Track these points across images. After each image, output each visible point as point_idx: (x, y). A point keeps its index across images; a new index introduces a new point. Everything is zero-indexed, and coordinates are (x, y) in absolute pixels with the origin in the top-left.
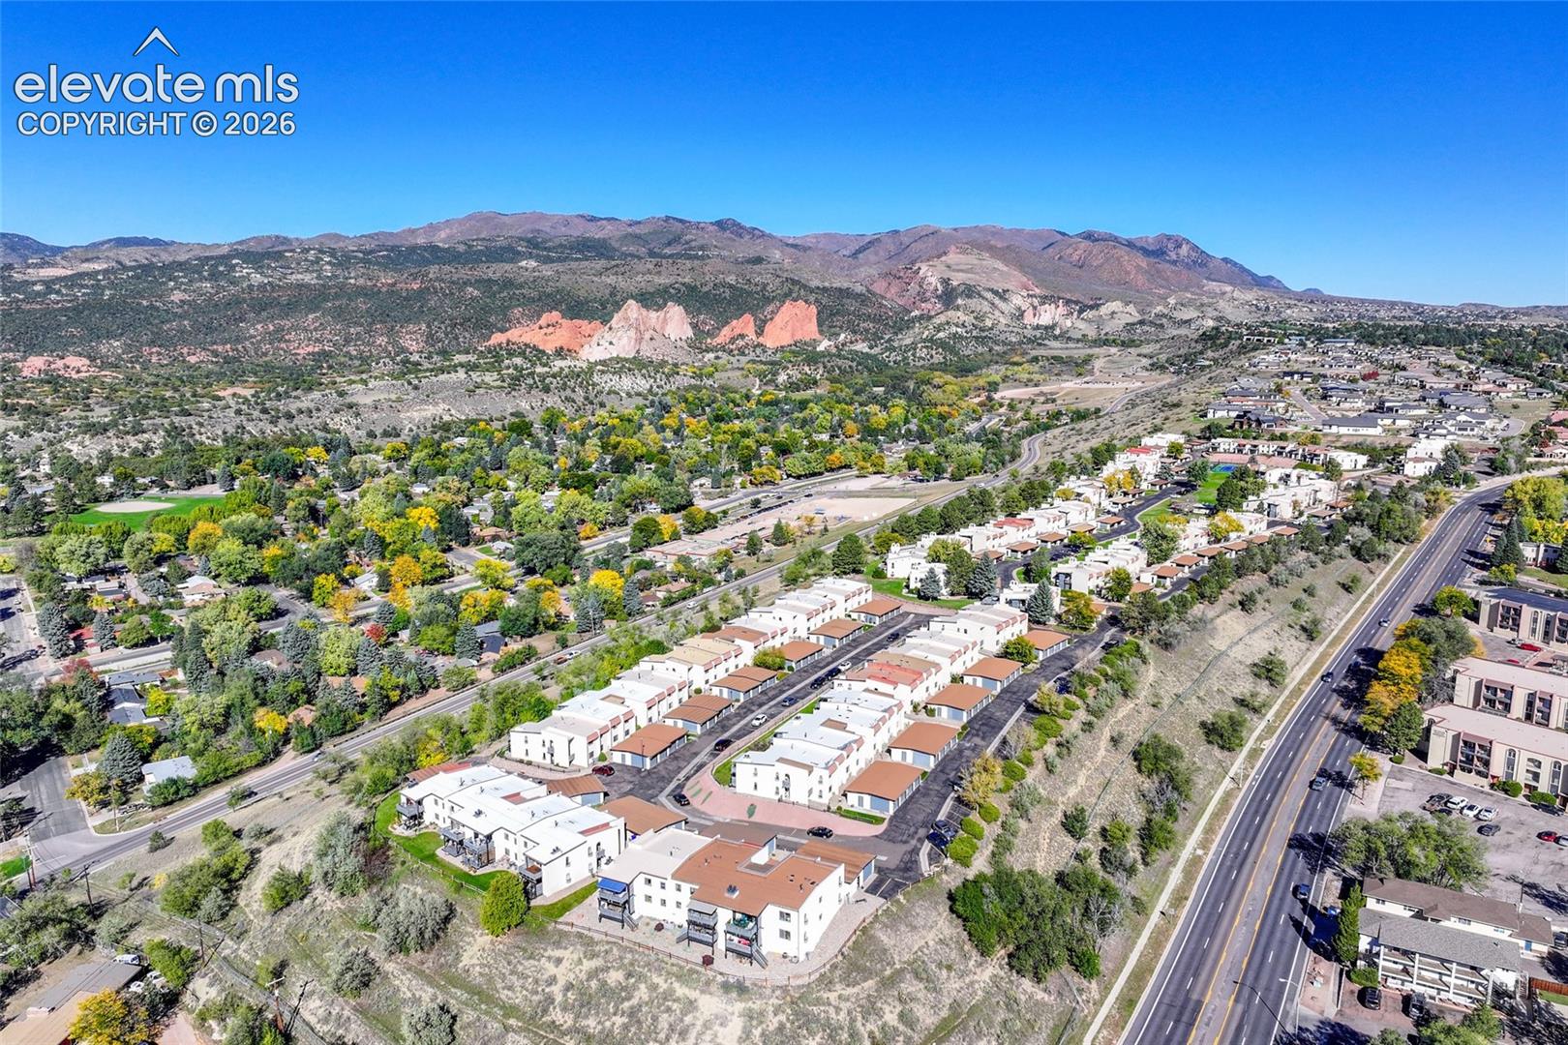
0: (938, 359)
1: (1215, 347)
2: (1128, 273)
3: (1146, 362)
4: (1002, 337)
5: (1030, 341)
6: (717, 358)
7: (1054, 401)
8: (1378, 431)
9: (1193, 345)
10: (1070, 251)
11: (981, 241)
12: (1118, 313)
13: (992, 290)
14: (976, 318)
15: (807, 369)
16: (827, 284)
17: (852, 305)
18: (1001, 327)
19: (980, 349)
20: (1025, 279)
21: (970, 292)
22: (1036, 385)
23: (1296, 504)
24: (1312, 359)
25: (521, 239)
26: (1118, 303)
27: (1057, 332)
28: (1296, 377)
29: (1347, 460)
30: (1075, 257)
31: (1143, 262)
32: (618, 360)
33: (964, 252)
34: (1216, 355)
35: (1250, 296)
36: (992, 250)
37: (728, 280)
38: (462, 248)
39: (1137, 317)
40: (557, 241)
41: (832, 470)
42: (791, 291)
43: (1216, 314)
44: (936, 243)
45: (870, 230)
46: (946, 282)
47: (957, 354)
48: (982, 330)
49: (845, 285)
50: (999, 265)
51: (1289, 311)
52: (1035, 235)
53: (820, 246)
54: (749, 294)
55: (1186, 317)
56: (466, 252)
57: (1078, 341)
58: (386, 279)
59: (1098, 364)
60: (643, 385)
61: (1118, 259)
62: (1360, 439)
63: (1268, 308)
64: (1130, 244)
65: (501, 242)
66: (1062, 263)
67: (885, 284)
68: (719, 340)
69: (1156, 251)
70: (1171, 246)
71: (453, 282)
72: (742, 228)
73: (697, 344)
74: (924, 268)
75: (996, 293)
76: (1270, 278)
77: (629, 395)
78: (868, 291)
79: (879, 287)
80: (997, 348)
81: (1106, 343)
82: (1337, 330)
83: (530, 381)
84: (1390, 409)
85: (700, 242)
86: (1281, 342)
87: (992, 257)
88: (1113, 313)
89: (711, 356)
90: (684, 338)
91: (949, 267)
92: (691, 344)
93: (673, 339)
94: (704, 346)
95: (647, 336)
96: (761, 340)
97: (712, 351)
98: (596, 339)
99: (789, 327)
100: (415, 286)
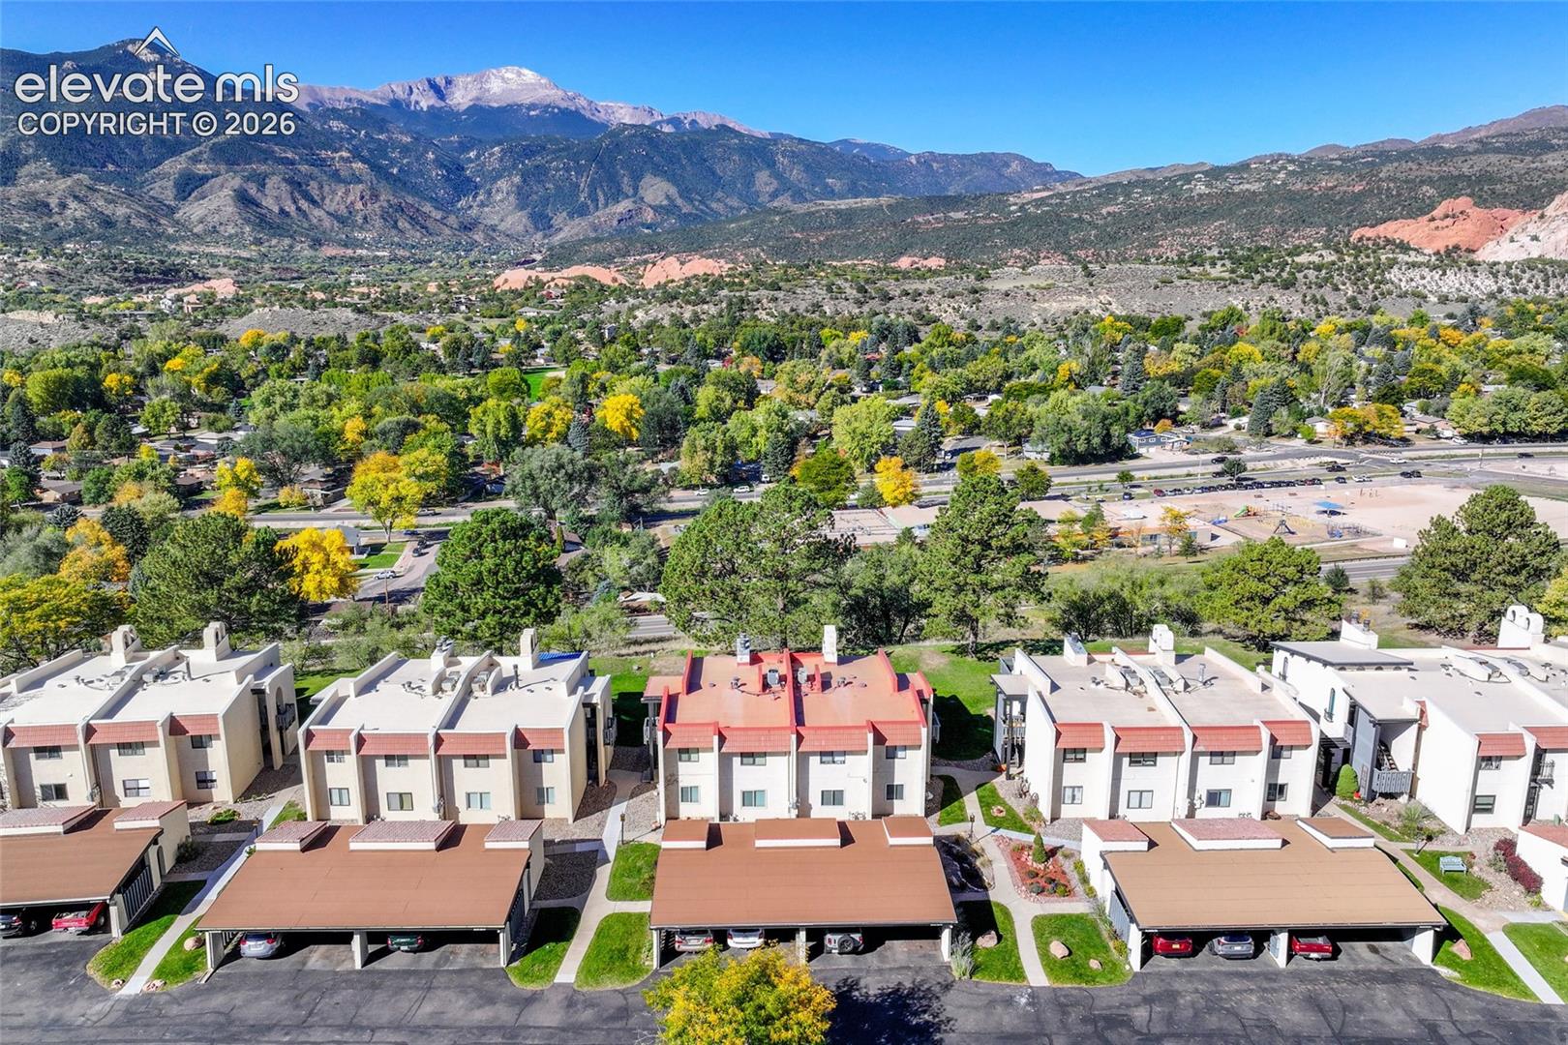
56: (1476, 151)
71: (1407, 181)
98: (1510, 233)
100: (1357, 189)
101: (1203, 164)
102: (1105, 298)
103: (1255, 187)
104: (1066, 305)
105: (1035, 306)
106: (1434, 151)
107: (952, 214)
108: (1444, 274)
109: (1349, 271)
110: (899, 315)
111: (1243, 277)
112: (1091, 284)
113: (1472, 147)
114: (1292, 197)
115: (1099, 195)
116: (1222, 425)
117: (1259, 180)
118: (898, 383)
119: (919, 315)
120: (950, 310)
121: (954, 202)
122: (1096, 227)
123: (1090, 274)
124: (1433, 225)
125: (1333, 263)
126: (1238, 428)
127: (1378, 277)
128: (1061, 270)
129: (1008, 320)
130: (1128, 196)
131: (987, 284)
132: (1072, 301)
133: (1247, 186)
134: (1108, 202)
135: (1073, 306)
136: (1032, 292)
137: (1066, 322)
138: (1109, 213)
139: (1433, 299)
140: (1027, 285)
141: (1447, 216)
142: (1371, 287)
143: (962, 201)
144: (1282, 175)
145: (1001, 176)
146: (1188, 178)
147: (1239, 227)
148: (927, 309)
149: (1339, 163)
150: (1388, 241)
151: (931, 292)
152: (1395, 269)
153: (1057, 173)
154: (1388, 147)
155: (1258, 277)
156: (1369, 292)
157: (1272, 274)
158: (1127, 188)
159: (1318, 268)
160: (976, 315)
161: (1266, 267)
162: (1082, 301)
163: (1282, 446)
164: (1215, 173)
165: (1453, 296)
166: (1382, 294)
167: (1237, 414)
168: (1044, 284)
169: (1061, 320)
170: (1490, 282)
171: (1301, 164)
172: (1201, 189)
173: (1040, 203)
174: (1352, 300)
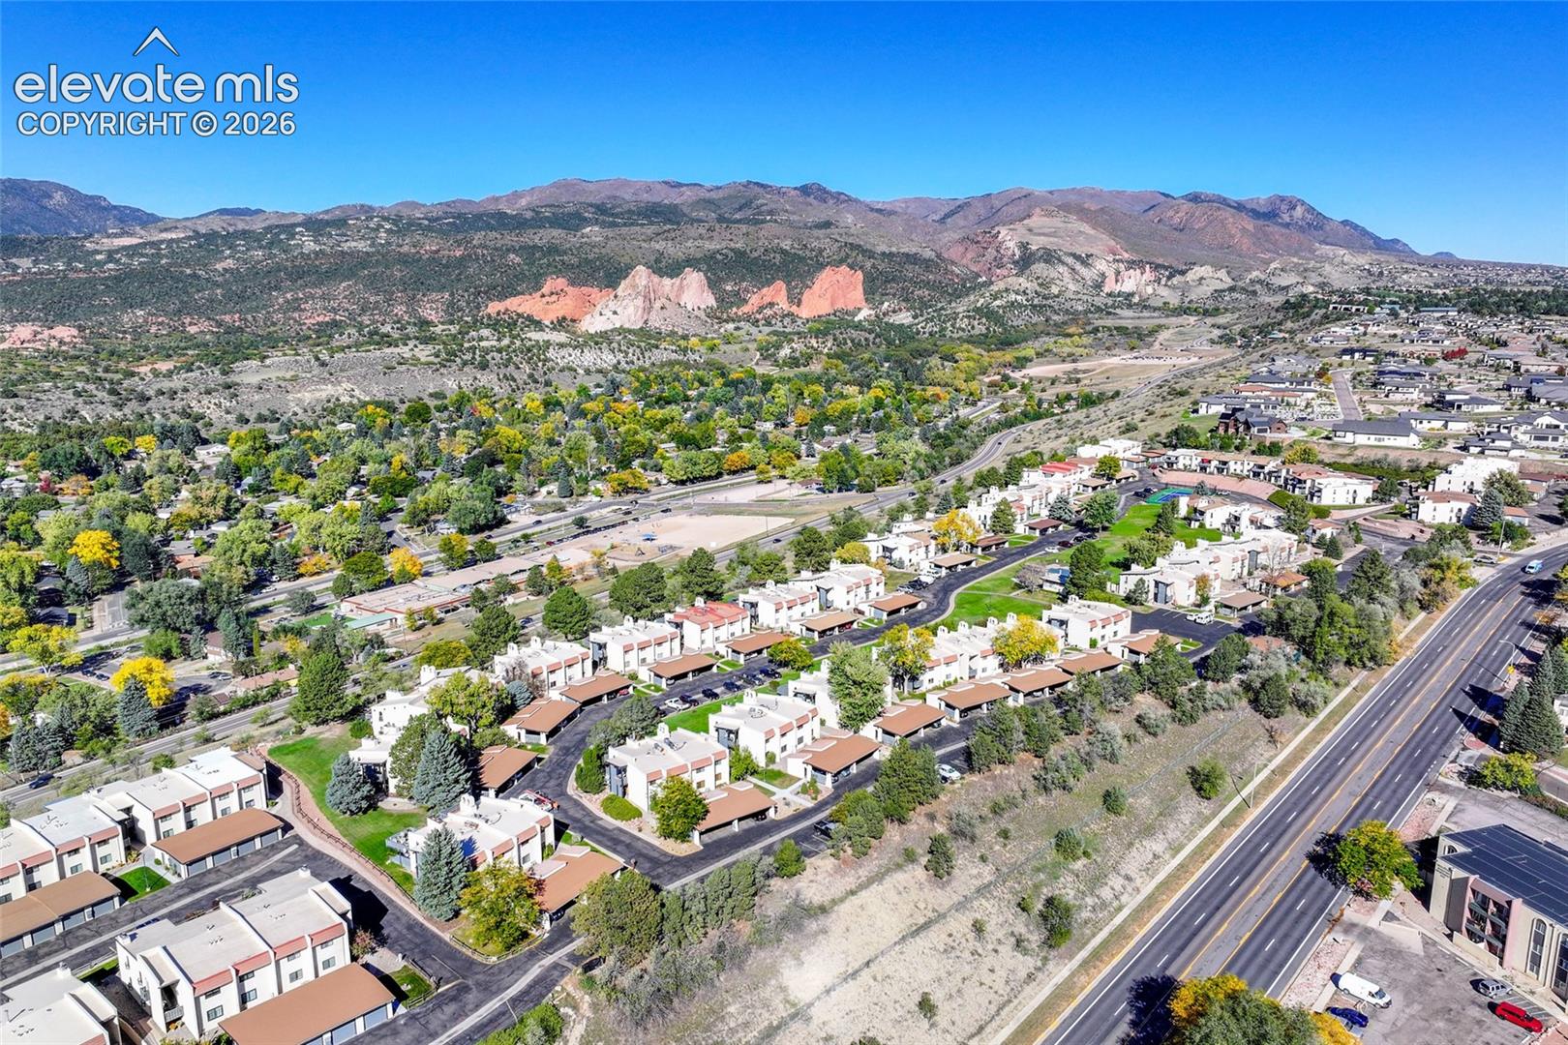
0: (980, 329)
1: (1297, 317)
2: (1232, 237)
3: (1217, 332)
4: (1068, 305)
5: (1099, 309)
6: (737, 329)
7: (1078, 381)
8: (1413, 440)
9: (1273, 314)
10: (1171, 213)
11: (1071, 205)
12: (1207, 279)
13: (1074, 255)
14: (1040, 285)
15: (814, 342)
16: (894, 249)
17: (910, 271)
18: (1069, 295)
19: (1035, 319)
20: (1113, 243)
21: (1049, 257)
22: (1074, 361)
23: (1202, 582)
24: (1392, 332)
25: (591, 205)
26: (1210, 268)
27: (1136, 299)
28: (1357, 355)
29: (1339, 491)
30: (1176, 220)
31: (1250, 225)
32: (622, 331)
33: (1049, 214)
34: (1295, 326)
35: (1363, 260)
36: (1083, 214)
37: (782, 245)
38: (529, 215)
39: (1229, 282)
40: (626, 207)
41: (734, 473)
42: (848, 256)
43: (1321, 279)
44: (1022, 204)
45: (962, 195)
46: (1024, 246)
47: (1002, 325)
48: (1045, 297)
49: (914, 250)
50: (1086, 228)
51: (1405, 277)
52: (1136, 198)
53: (909, 211)
54: (801, 259)
55: (1284, 284)
56: (533, 219)
57: (1155, 309)
58: (430, 246)
59: (1163, 335)
60: (608, 359)
61: (1222, 221)
62: (1380, 454)
63: (1381, 273)
64: (1240, 207)
65: (570, 208)
66: (1160, 226)
67: (961, 249)
68: (744, 309)
69: (1268, 214)
70: (1284, 207)
71: (496, 249)
72: (827, 192)
73: (717, 315)
74: (1004, 231)
75: (1079, 258)
76: (1396, 241)
77: (588, 372)
78: (939, 256)
79: (954, 253)
80: (1055, 317)
81: (1187, 311)
82: (1446, 297)
83: (468, 357)
84: (1451, 404)
85: (773, 206)
86: (1370, 312)
87: (1082, 220)
88: (1202, 278)
89: (730, 326)
90: (703, 307)
91: (1030, 230)
92: (711, 314)
93: (690, 308)
94: (725, 316)
95: (658, 305)
96: (794, 309)
97: (733, 321)
98: (599, 307)
99: (828, 296)
100: (458, 254)
101: (294, 214)
102: (346, 385)
103: (362, 246)
104: (317, 395)
105: (290, 397)
111: (447, 360)
112: (330, 374)
114: (404, 260)
115: (200, 246)
116: (537, 493)
117: (363, 238)
120: (212, 406)
122: (217, 285)
123: (323, 363)
124: (544, 300)
125: (509, 346)
126: (550, 493)
127: (542, 357)
128: (299, 361)
129: (273, 412)
130: (233, 249)
132: (322, 390)
133: (355, 245)
134: (215, 255)
135: (324, 395)
136: (282, 383)
137: (324, 409)
138: (224, 269)
139: (581, 372)
140: (273, 377)
141: (552, 293)
142: (540, 364)
144: (382, 233)
146: (289, 229)
148: (189, 407)
149: (427, 222)
152: (549, 348)
154: (460, 208)
156: (540, 369)
158: (229, 239)
159: (499, 351)
160: (239, 409)
161: (461, 351)
162: (327, 391)
163: (588, 502)
164: (315, 225)
165: (592, 369)
166: (548, 370)
167: (541, 483)
168: (288, 376)
169: (318, 408)
170: (611, 356)
171: (395, 223)
172: (310, 246)
173: (132, 251)
174: (531, 376)
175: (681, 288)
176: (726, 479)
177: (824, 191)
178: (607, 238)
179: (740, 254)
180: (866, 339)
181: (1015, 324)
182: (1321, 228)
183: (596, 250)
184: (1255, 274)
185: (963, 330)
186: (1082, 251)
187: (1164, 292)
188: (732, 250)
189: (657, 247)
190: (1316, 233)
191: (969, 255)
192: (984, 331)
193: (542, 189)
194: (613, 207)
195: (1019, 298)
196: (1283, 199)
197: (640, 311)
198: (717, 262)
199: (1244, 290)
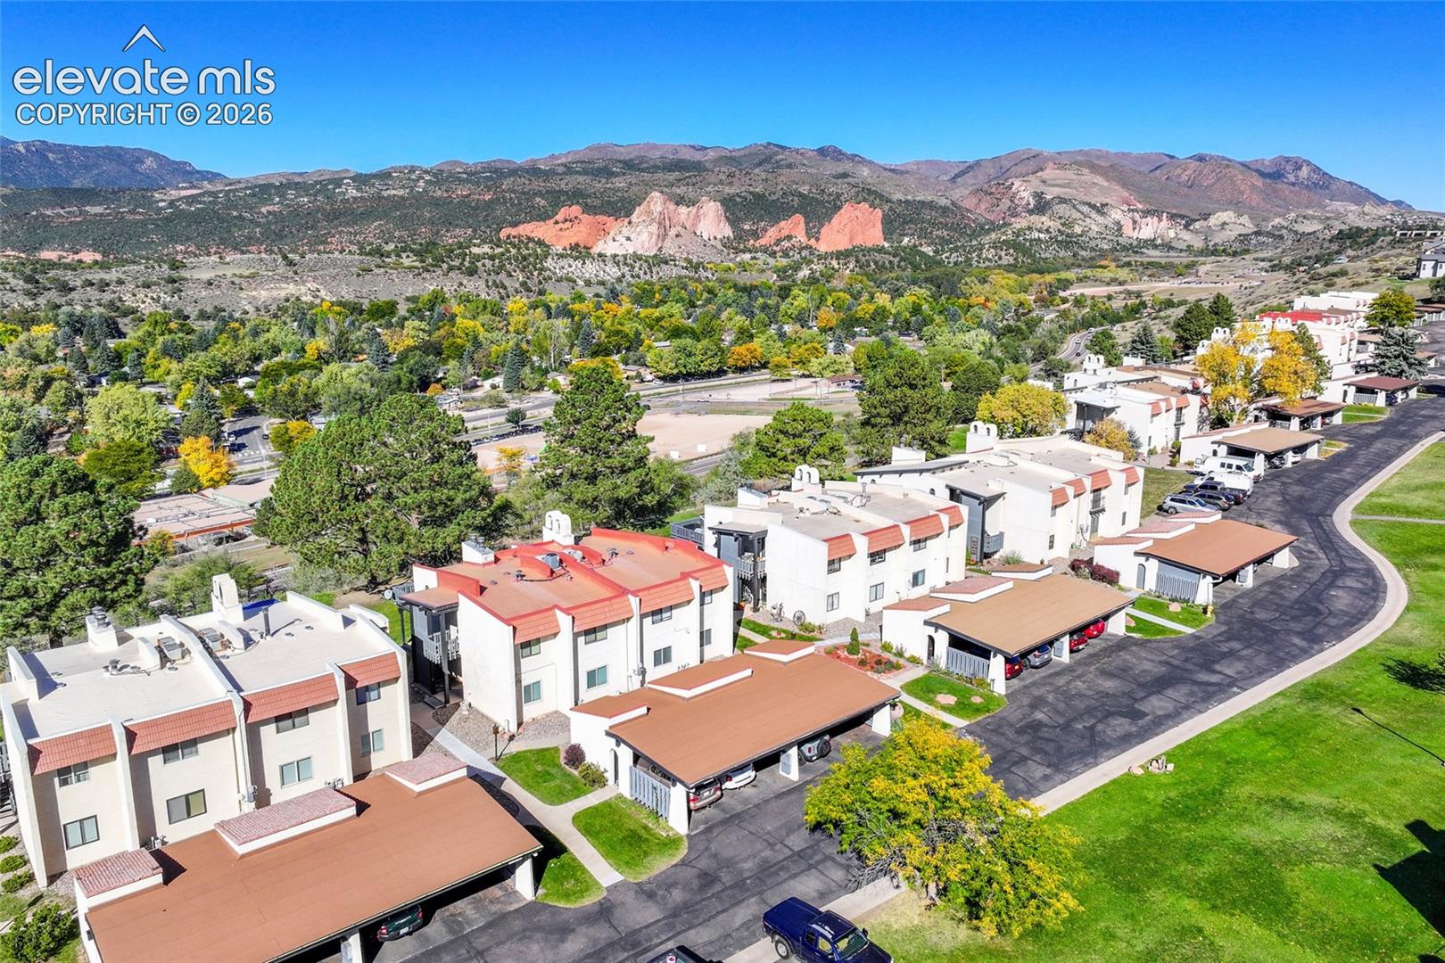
0: (1007, 260)
1: (1358, 246)
2: (1242, 193)
3: (1264, 264)
4: (1092, 244)
5: (1125, 249)
6: (754, 258)
7: (1139, 297)
10: (1179, 171)
11: (1090, 162)
12: (1230, 224)
13: (1089, 205)
14: (1063, 225)
15: (834, 263)
16: (909, 198)
17: (927, 214)
18: (1093, 234)
19: (1062, 254)
20: (1126, 194)
22: (1119, 284)
25: (620, 162)
26: (1231, 214)
27: (1158, 243)
30: (1184, 177)
31: (1259, 182)
33: (1063, 168)
34: (1359, 253)
36: (1094, 168)
37: (801, 190)
39: (1252, 228)
40: (651, 163)
44: (1033, 162)
45: (971, 158)
46: (1039, 196)
47: (1031, 256)
48: (1069, 235)
49: (930, 198)
50: (1100, 180)
52: (1143, 159)
53: (921, 170)
54: (820, 201)
57: (1182, 250)
58: (462, 191)
59: (1202, 269)
61: (1231, 178)
64: (1245, 166)
65: (600, 164)
66: (1169, 183)
67: (975, 201)
68: (763, 242)
69: (1274, 174)
70: (1289, 168)
71: (524, 193)
72: (843, 154)
73: (734, 245)
74: (1017, 183)
75: (1093, 207)
76: (1398, 201)
78: (954, 204)
79: (968, 204)
80: (1083, 253)
81: (1214, 252)
87: (1094, 173)
88: (1224, 223)
89: (747, 256)
90: (719, 237)
91: (1044, 182)
92: (727, 244)
93: (706, 238)
94: (742, 246)
95: (673, 232)
96: (812, 242)
97: (750, 251)
98: (612, 234)
99: (847, 231)
100: (487, 197)
101: (348, 171)
102: (312, 285)
103: (401, 192)
104: (275, 293)
105: (243, 294)
106: (533, 171)
107: (88, 208)
108: (584, 263)
109: (516, 261)
110: (87, 307)
111: (433, 266)
112: (296, 273)
113: (562, 169)
114: (436, 203)
115: (253, 195)
116: (478, 386)
117: (403, 187)
118: (125, 374)
119: (112, 305)
120: (148, 300)
121: (87, 195)
122: (258, 225)
123: (291, 263)
124: (558, 226)
125: (503, 254)
126: (494, 387)
127: (538, 266)
128: (261, 260)
129: (219, 310)
130: (283, 196)
131: (184, 273)
132: (281, 288)
133: (394, 192)
134: (265, 202)
135: (283, 294)
136: (237, 281)
137: (279, 309)
138: (269, 212)
139: (581, 283)
140: (229, 274)
141: (566, 220)
142: (536, 273)
143: (98, 194)
144: (421, 183)
145: (135, 172)
146: (338, 182)
147: (397, 227)
148: (120, 300)
149: (465, 176)
150: (530, 239)
151: (120, 282)
152: (549, 259)
153: (198, 172)
154: (499, 165)
155: (445, 266)
156: (535, 278)
157: (457, 263)
158: (281, 189)
159: (492, 258)
160: (180, 304)
161: (449, 257)
162: (290, 289)
163: (536, 398)
164: (361, 180)
165: (594, 280)
166: (545, 279)
167: (488, 376)
168: (247, 273)
169: (274, 307)
170: (615, 269)
171: (435, 175)
172: (352, 192)
173: (191, 200)
174: (524, 284)
175: (697, 216)
176: (731, 378)
177: (840, 153)
178: (631, 184)
179: (759, 197)
180: (890, 262)
181: (1043, 256)
182: (1327, 187)
183: (619, 194)
184: (1277, 221)
185: (990, 260)
186: (1097, 201)
187: (1186, 236)
188: (751, 193)
189: (678, 191)
190: (1322, 192)
191: (983, 206)
192: (1012, 261)
193: (576, 153)
194: (641, 163)
195: (1042, 236)
196: (1288, 160)
197: (654, 237)
198: (736, 204)
199: (1269, 234)
